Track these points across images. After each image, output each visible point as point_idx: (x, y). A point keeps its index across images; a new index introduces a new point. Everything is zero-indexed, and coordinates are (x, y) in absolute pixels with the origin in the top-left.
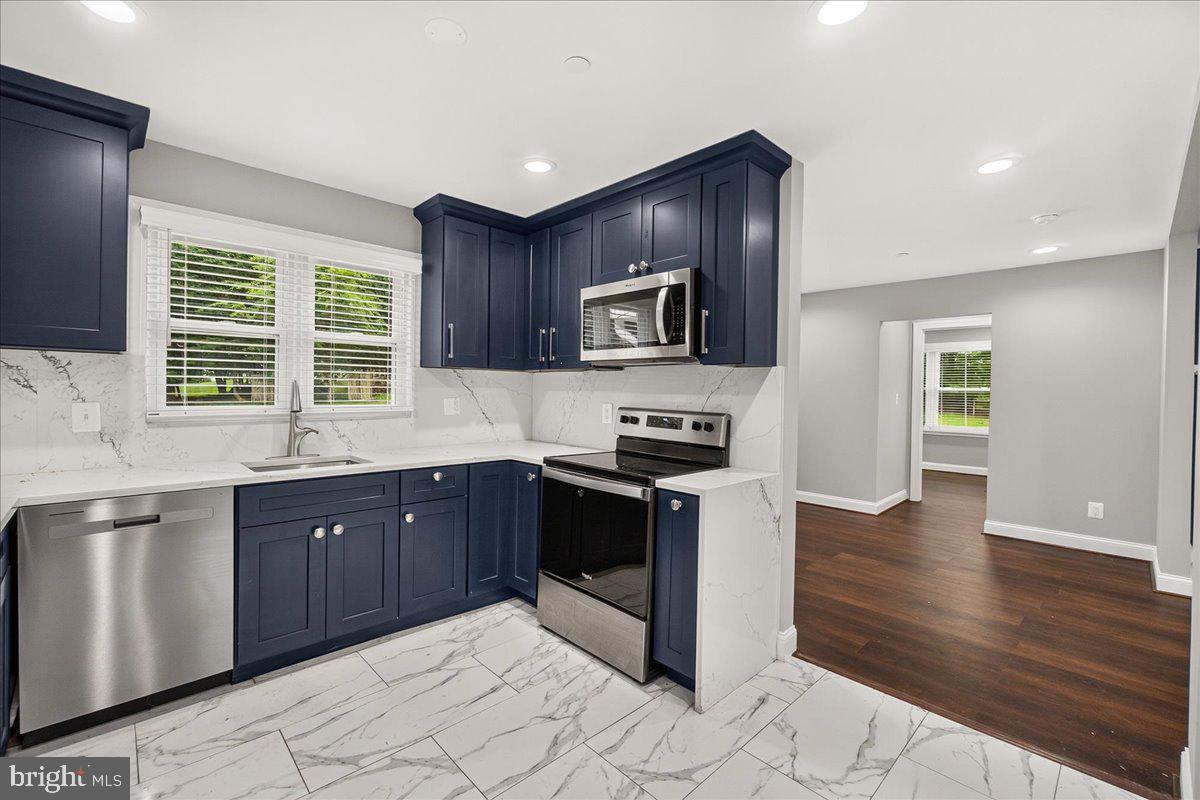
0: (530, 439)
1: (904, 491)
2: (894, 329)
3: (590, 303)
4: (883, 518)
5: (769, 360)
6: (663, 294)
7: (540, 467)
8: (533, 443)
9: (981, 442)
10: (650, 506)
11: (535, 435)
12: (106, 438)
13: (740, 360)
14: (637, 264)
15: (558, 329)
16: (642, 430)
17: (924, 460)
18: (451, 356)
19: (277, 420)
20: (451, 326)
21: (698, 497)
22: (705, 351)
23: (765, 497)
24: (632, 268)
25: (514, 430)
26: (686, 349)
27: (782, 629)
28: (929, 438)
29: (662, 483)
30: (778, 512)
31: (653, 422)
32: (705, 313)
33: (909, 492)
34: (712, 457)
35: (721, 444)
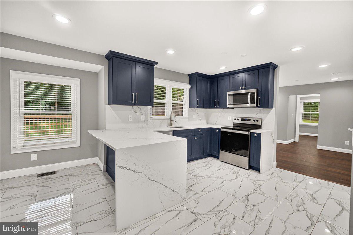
0: (208, 124)
1: (294, 139)
2: (292, 97)
3: (229, 95)
4: (289, 145)
5: (272, 107)
6: (250, 94)
7: (220, 129)
8: (208, 125)
9: (316, 127)
10: (250, 136)
11: (209, 123)
12: (145, 122)
13: (268, 108)
14: (242, 87)
15: (219, 100)
16: (240, 121)
17: (299, 132)
18: (198, 106)
19: (168, 119)
20: (198, 100)
21: (261, 134)
22: (259, 105)
23: (272, 135)
24: (240, 88)
25: (204, 122)
26: (255, 105)
27: (274, 162)
28: (301, 126)
29: (252, 131)
30: (274, 138)
31: (242, 120)
32: (259, 98)
33: (295, 140)
34: (259, 127)
35: (260, 124)
